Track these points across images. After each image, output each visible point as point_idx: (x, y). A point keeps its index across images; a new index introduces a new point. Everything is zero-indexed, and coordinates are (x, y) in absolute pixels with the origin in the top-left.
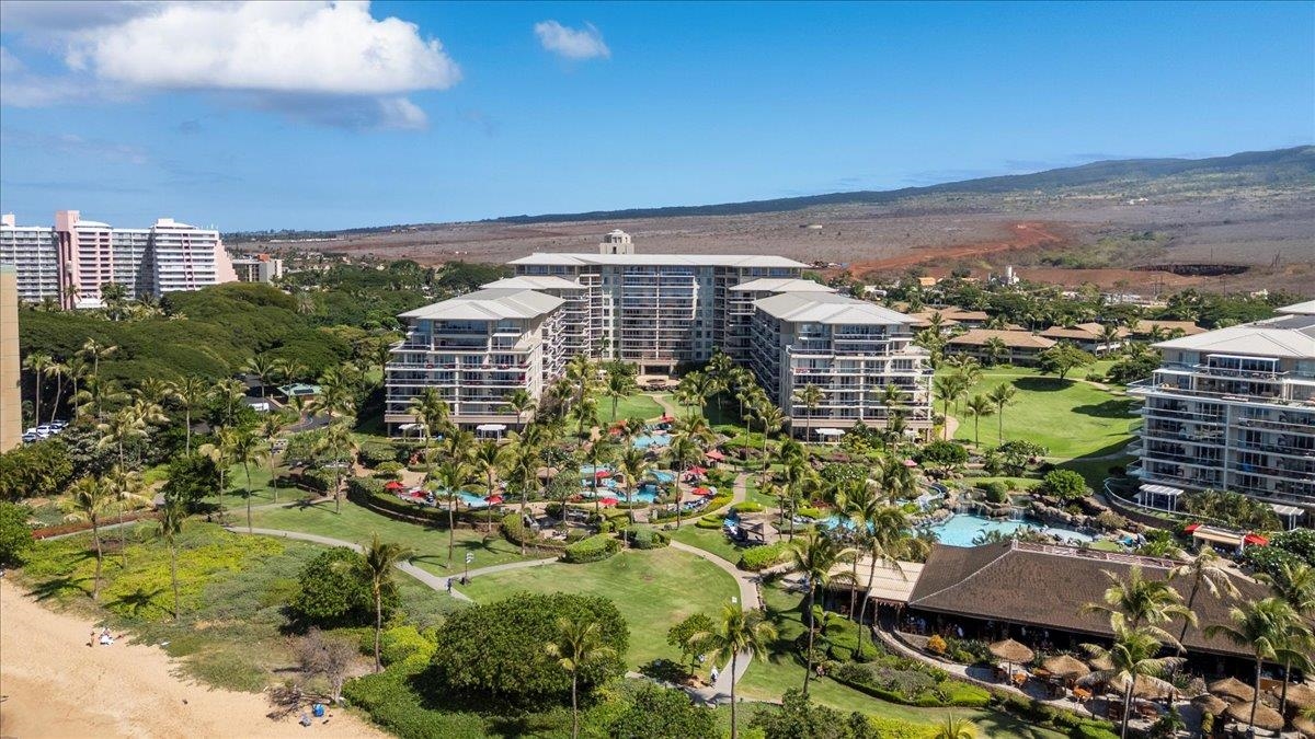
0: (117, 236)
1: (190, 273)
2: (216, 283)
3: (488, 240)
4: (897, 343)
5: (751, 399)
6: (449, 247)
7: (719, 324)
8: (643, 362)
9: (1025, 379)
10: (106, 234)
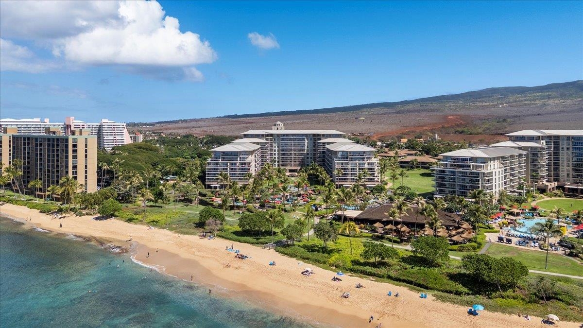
0: (88, 126)
1: (115, 140)
2: (126, 143)
3: (221, 125)
4: (369, 157)
5: (321, 174)
6: (205, 129)
7: (315, 154)
8: (288, 168)
9: (425, 173)
10: (84, 125)
